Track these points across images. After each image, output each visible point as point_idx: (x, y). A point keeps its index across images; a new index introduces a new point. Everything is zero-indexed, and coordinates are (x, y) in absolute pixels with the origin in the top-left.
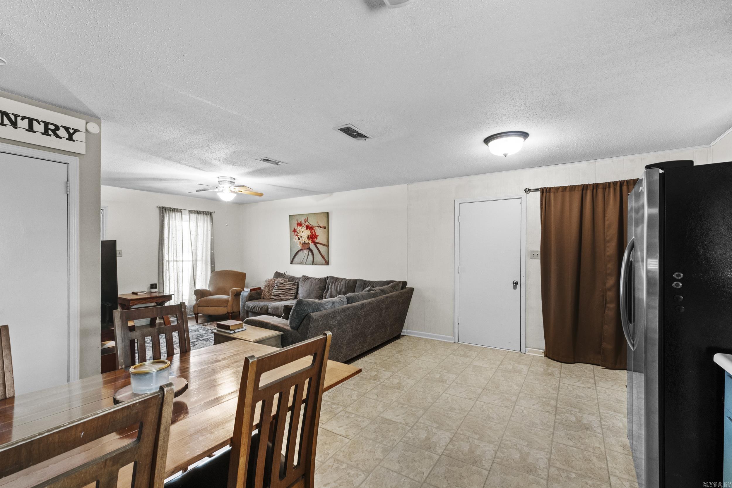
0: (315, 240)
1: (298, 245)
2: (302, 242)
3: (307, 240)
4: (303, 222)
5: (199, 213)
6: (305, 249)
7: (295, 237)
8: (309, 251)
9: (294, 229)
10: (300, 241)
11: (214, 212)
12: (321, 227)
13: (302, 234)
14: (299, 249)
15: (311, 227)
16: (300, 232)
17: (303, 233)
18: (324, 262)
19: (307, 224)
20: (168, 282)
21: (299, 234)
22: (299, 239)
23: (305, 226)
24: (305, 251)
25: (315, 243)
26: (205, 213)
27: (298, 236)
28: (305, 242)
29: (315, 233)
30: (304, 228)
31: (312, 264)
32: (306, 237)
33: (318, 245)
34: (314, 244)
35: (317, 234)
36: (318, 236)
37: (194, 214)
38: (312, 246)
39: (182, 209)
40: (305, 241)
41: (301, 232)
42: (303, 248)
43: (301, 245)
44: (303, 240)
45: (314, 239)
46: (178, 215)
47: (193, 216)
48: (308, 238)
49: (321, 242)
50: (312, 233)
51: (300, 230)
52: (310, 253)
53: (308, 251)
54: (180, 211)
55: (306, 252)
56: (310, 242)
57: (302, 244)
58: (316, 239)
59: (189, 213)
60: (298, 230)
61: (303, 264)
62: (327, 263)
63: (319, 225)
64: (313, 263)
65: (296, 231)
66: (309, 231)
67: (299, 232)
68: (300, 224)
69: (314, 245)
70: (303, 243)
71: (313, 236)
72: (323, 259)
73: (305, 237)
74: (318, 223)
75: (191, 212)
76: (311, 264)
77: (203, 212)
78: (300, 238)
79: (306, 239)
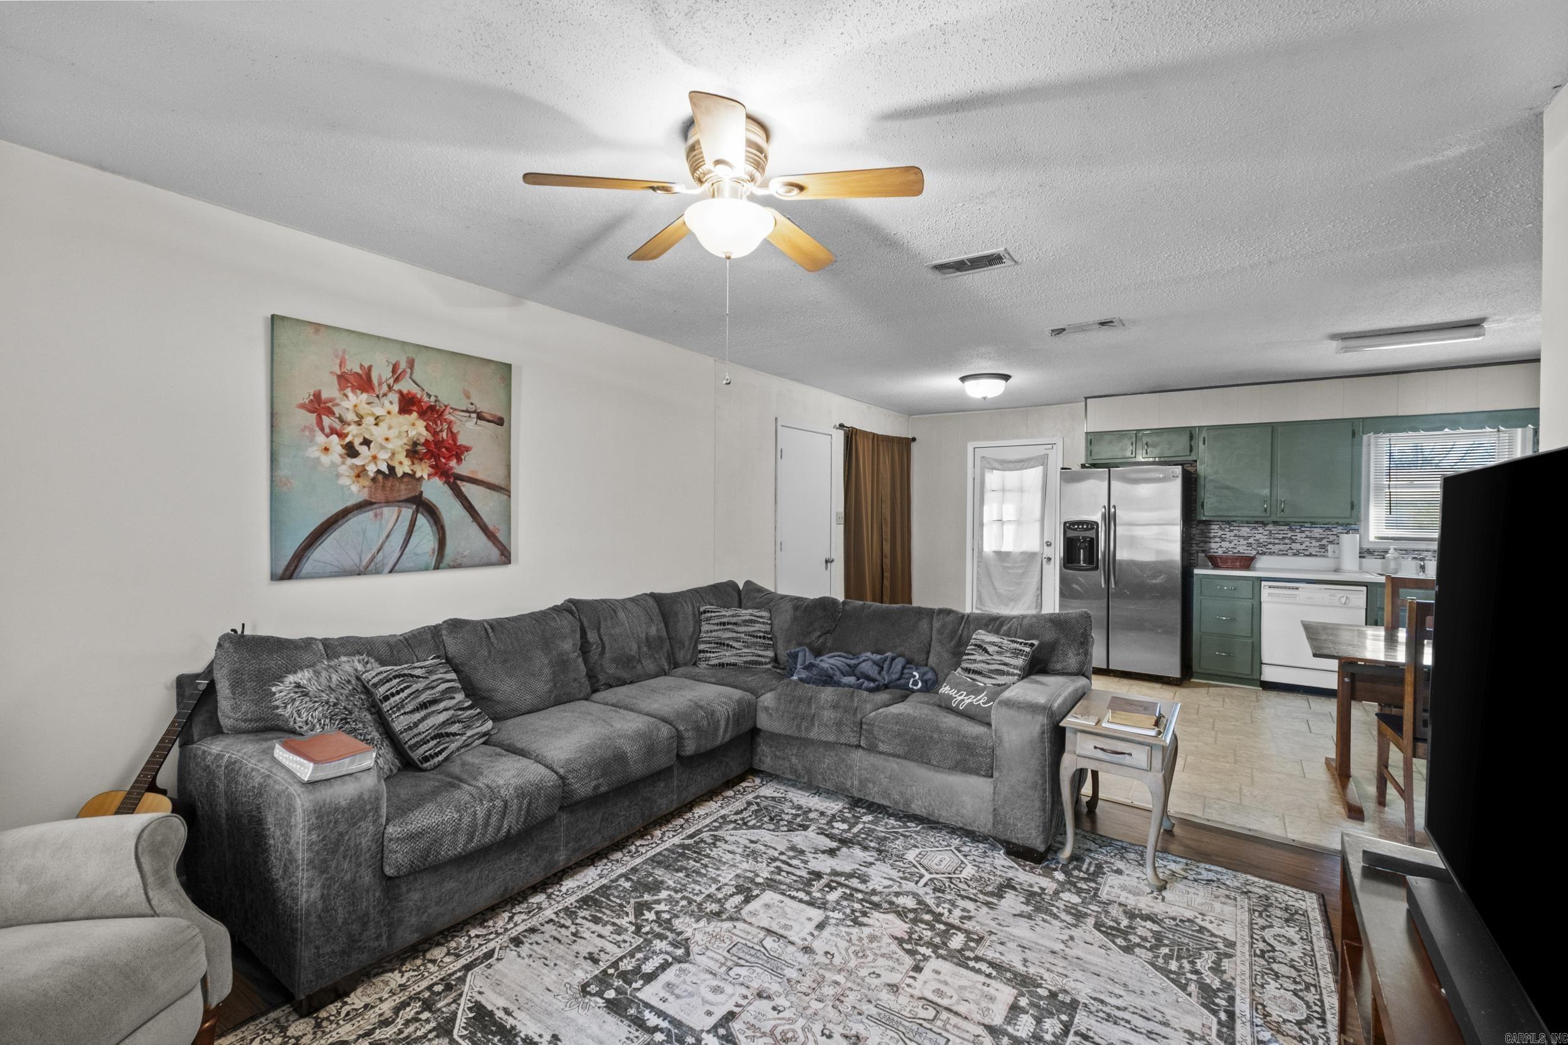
0: (453, 463)
1: (345, 481)
2: (372, 469)
3: (407, 462)
4: (381, 373)
6: (388, 503)
7: (321, 438)
8: (417, 511)
9: (317, 396)
10: (357, 461)
12: (480, 417)
13: (377, 434)
14: (351, 502)
15: (432, 408)
16: (361, 417)
17: (383, 425)
18: (495, 553)
19: (406, 386)
21: (352, 430)
22: (351, 451)
23: (394, 397)
24: (390, 513)
25: (453, 482)
27: (342, 436)
28: (391, 469)
29: (453, 436)
30: (386, 401)
31: (437, 567)
32: (399, 445)
33: (467, 488)
34: (447, 482)
35: (462, 440)
36: (468, 449)
38: (435, 490)
40: (395, 463)
41: (369, 421)
42: (380, 496)
43: (367, 483)
44: (372, 461)
45: (449, 459)
48: (413, 453)
49: (481, 476)
50: (435, 434)
51: (362, 412)
52: (422, 521)
53: (407, 512)
55: (393, 518)
56: (423, 470)
57: (374, 480)
58: (459, 460)
60: (345, 404)
61: (378, 572)
62: (505, 557)
63: (472, 408)
64: (440, 561)
65: (330, 412)
66: (421, 425)
67: (350, 416)
68: (363, 382)
69: (446, 488)
70: (379, 472)
71: (439, 449)
72: (490, 544)
73: (390, 446)
74: (468, 397)
76: (426, 569)
78: (363, 450)
79: (402, 456)
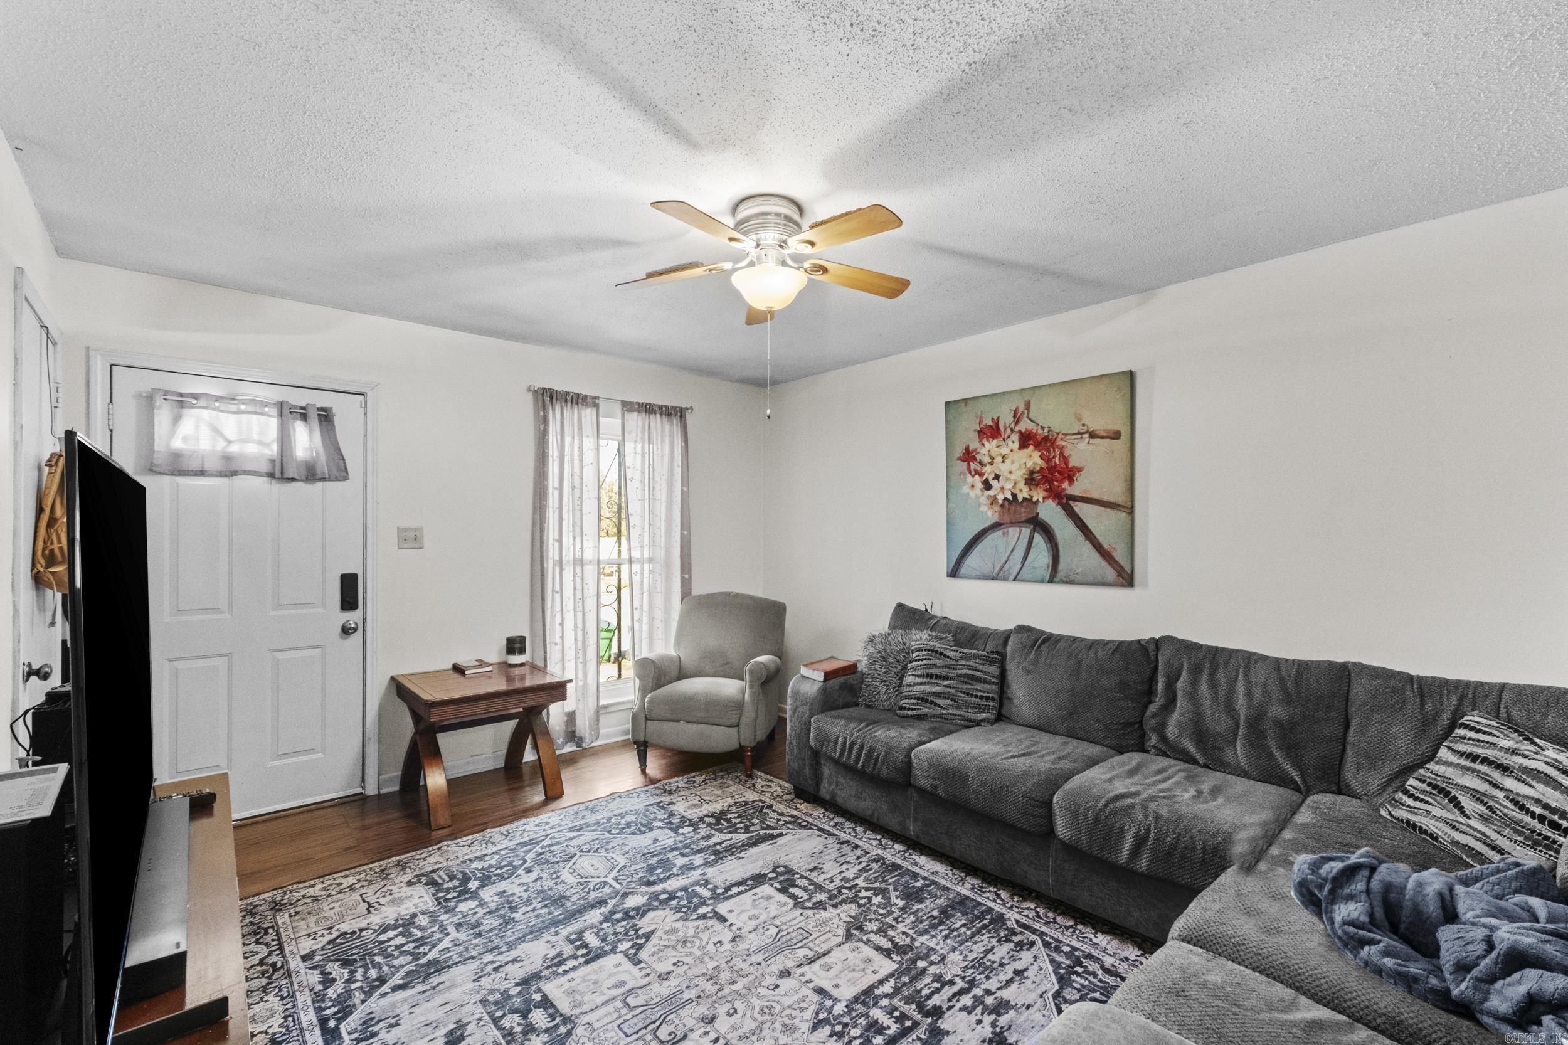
0: (1065, 485)
1: (984, 508)
2: (1000, 498)
3: (1025, 489)
4: (1006, 419)
5: (648, 409)
6: (1012, 524)
7: (969, 479)
8: (1033, 531)
9: (967, 449)
10: (991, 493)
11: (691, 407)
12: (1093, 435)
13: (1003, 468)
14: (987, 525)
15: (1046, 439)
16: (992, 458)
17: (1008, 461)
18: (1110, 574)
19: (1025, 425)
20: (558, 628)
21: (988, 469)
22: (987, 486)
23: (1015, 437)
24: (1013, 531)
25: (1066, 502)
26: (668, 412)
27: (981, 475)
28: (1014, 495)
29: (1065, 459)
30: (1009, 442)
31: (1051, 581)
32: (1019, 475)
33: (1079, 508)
34: (1060, 504)
35: (1073, 463)
36: (1079, 470)
37: (636, 414)
38: (1050, 511)
39: (598, 398)
40: (1016, 491)
41: (998, 459)
42: (1007, 519)
43: (997, 508)
44: (1002, 490)
45: (1062, 481)
46: (588, 413)
47: (635, 420)
48: (1030, 481)
49: (1095, 495)
50: (1048, 460)
51: (993, 454)
52: (1038, 539)
53: (1026, 531)
54: (591, 402)
55: (1017, 535)
56: (1038, 495)
57: (1002, 506)
58: (1071, 481)
59: (622, 409)
60: (984, 451)
61: (1005, 579)
62: (1126, 579)
63: (1085, 429)
64: (1054, 575)
65: (974, 459)
66: (1036, 455)
67: (986, 460)
68: (992, 431)
69: (1059, 509)
70: (1006, 499)
71: (1052, 474)
72: (1104, 563)
73: (1013, 477)
74: (1079, 420)
75: (627, 406)
76: (1042, 581)
77: (661, 407)
78: (994, 483)
79: (1021, 484)
